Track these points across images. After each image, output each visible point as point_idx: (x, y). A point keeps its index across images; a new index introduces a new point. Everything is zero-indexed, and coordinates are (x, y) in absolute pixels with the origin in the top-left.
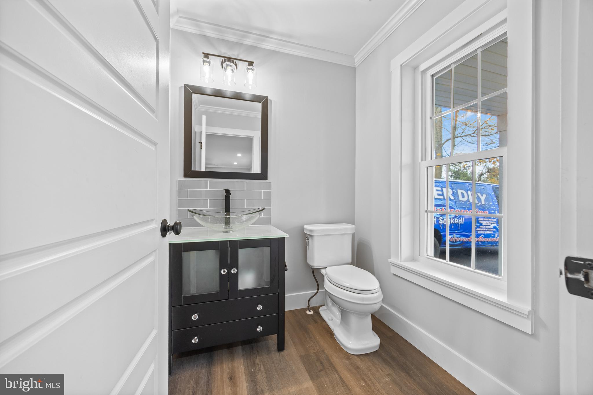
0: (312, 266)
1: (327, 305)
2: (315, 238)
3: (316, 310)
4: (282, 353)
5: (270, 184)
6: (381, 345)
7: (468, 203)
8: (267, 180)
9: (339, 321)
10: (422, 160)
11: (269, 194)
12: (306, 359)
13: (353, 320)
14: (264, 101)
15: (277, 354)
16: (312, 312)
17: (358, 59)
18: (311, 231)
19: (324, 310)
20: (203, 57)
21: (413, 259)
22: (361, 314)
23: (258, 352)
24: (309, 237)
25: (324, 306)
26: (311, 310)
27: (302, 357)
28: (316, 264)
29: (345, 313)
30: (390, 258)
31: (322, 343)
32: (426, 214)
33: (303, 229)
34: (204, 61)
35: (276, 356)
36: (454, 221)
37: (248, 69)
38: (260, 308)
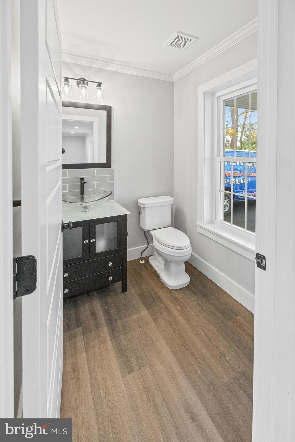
0: (144, 229)
1: (154, 255)
2: (147, 210)
3: (146, 259)
4: (126, 293)
5: (113, 170)
6: (191, 281)
7: (253, 168)
8: (111, 167)
9: (163, 267)
10: (217, 157)
11: (112, 178)
12: (142, 296)
13: (173, 267)
14: (108, 110)
15: (122, 294)
16: (143, 262)
17: (175, 78)
18: (143, 204)
19: (152, 259)
20: (64, 81)
21: (211, 222)
22: (178, 263)
23: (108, 294)
24: (142, 208)
25: (152, 256)
26: (143, 260)
27: (139, 295)
28: (147, 228)
29: (167, 262)
30: (197, 222)
31: (153, 284)
32: (219, 192)
33: (137, 202)
34: (65, 84)
35: (121, 295)
36: (243, 181)
37: (98, 89)
38: (111, 264)
